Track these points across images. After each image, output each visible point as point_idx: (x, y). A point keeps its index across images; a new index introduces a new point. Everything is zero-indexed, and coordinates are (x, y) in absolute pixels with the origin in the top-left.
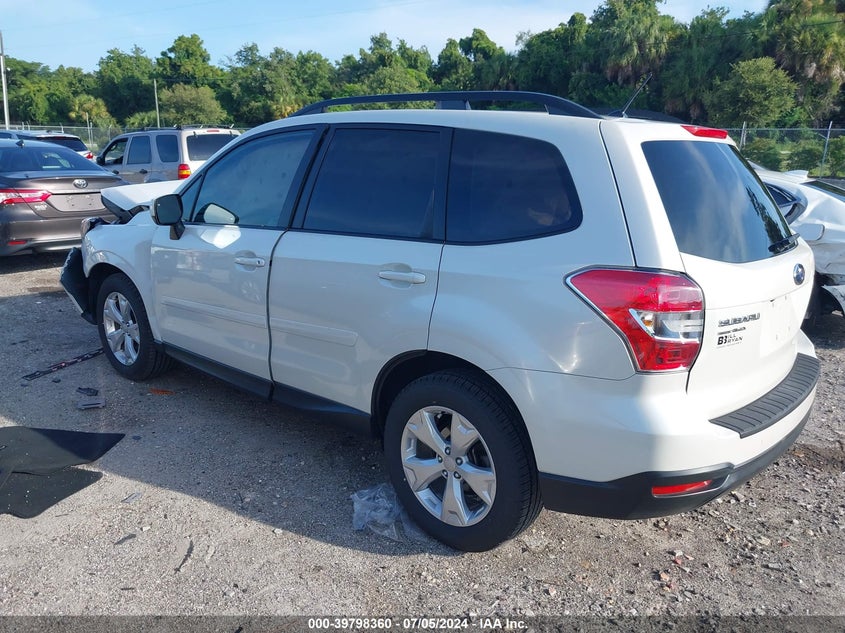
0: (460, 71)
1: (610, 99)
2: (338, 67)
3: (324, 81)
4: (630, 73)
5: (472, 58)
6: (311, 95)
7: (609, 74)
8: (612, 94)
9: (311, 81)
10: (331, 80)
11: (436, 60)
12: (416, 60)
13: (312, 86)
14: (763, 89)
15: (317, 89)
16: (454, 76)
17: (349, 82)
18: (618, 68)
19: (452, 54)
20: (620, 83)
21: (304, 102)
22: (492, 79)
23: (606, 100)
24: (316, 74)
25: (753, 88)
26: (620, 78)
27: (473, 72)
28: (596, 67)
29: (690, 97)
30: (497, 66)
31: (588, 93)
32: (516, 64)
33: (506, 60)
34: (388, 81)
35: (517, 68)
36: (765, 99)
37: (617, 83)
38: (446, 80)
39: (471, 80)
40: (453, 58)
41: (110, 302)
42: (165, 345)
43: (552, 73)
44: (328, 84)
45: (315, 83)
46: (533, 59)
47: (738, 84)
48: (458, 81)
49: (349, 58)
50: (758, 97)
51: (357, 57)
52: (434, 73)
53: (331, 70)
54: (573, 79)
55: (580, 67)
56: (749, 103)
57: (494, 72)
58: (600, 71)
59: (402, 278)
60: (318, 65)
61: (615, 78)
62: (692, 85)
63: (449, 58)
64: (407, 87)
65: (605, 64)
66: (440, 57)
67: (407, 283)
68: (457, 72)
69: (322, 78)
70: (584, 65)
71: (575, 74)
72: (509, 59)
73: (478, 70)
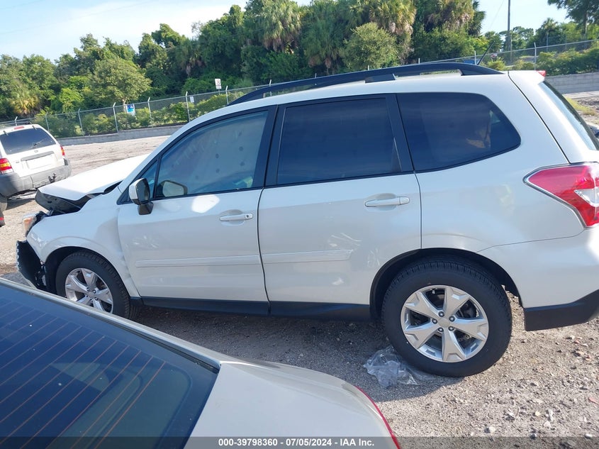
0: (158, 56)
1: (271, 62)
2: (57, 64)
3: (50, 77)
4: (281, 43)
5: (163, 45)
6: (42, 89)
7: (266, 45)
8: (271, 59)
9: (39, 78)
10: (55, 75)
11: (137, 51)
12: (122, 52)
13: (41, 82)
14: (375, 43)
15: (46, 83)
16: (154, 61)
17: (72, 75)
18: (272, 41)
19: (148, 45)
20: (276, 50)
21: (38, 96)
22: (184, 60)
23: (269, 64)
24: (42, 71)
25: (369, 43)
26: (274, 47)
27: (168, 56)
28: (256, 41)
29: (323, 54)
30: (185, 49)
31: (255, 60)
32: (199, 46)
33: (191, 45)
34: (113, 70)
35: (200, 49)
36: (377, 50)
37: (273, 51)
38: (148, 64)
39: (168, 62)
40: (150, 47)
41: (72, 278)
42: (143, 299)
43: (226, 49)
44: (54, 78)
45: (43, 79)
46: (211, 41)
47: (359, 42)
48: (158, 64)
49: (66, 56)
50: (373, 49)
51: (73, 55)
52: (139, 60)
53: (53, 67)
54: (243, 52)
55: (245, 43)
56: (368, 53)
57: (184, 54)
58: (260, 44)
59: (388, 203)
60: (43, 65)
61: (271, 47)
62: (323, 46)
63: (147, 48)
64: (129, 73)
65: (262, 38)
66: (140, 48)
67: (393, 206)
68: (155, 58)
69: (48, 74)
70: (248, 40)
71: (243, 48)
72: (194, 43)
73: (171, 54)
